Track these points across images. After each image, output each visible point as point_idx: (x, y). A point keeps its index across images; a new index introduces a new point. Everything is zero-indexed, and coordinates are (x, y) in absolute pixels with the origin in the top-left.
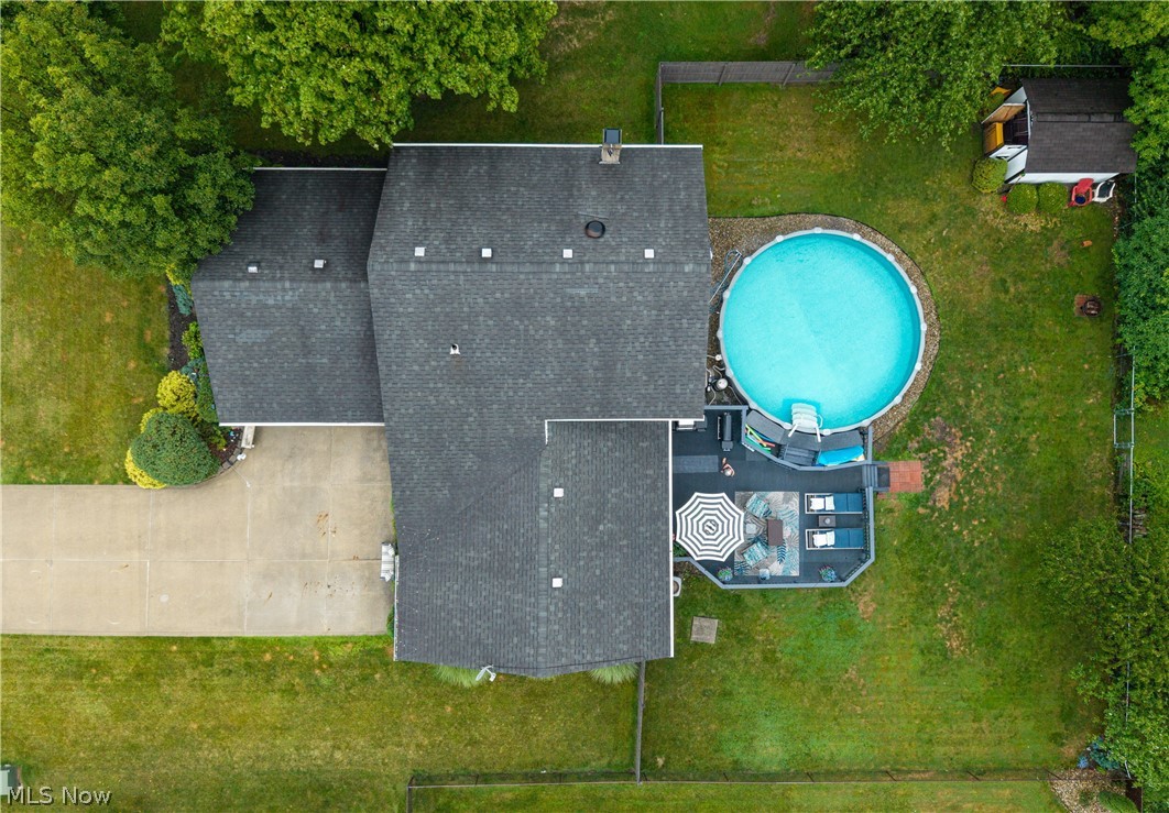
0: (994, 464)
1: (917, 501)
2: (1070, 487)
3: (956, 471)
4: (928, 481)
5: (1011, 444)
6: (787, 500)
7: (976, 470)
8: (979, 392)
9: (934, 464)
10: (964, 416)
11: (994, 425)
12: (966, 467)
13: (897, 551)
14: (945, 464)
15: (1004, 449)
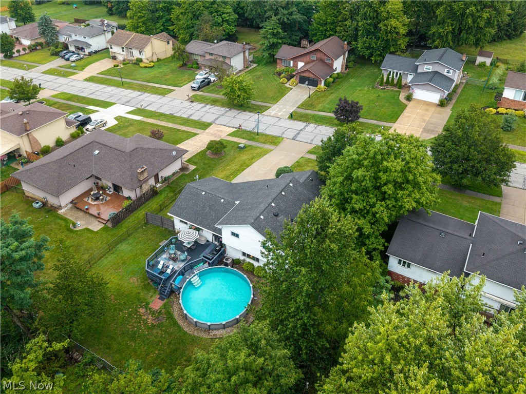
0: (137, 328)
1: (147, 304)
2: (109, 348)
3: (145, 317)
4: (150, 309)
5: (138, 336)
6: (178, 267)
7: (141, 323)
8: (162, 335)
9: (153, 313)
10: (159, 327)
11: (148, 334)
12: (144, 320)
13: (139, 293)
14: (150, 316)
15: (139, 334)
